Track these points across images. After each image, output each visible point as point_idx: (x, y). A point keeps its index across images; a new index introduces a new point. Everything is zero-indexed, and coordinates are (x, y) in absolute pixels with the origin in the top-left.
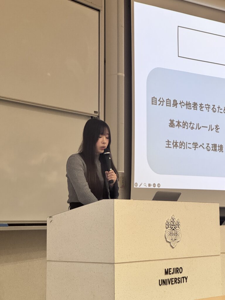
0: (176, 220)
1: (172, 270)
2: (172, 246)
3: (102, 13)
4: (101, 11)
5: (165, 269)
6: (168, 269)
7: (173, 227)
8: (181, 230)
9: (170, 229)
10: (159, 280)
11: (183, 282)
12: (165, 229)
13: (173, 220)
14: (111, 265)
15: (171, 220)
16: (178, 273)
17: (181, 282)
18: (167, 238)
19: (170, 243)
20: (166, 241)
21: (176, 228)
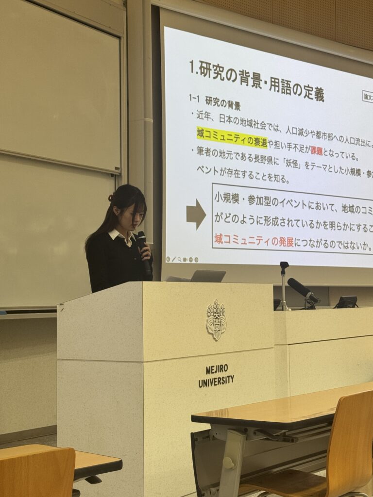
0: (221, 305)
1: (215, 369)
2: (214, 339)
3: (124, 40)
4: (122, 38)
5: (207, 368)
6: (210, 367)
7: (217, 314)
8: (226, 318)
9: (213, 317)
10: (199, 381)
11: (229, 382)
12: (207, 318)
13: (216, 306)
14: (139, 364)
15: (213, 306)
16: (223, 371)
17: (226, 383)
18: (208, 328)
19: (212, 334)
20: (207, 333)
21: (221, 315)
